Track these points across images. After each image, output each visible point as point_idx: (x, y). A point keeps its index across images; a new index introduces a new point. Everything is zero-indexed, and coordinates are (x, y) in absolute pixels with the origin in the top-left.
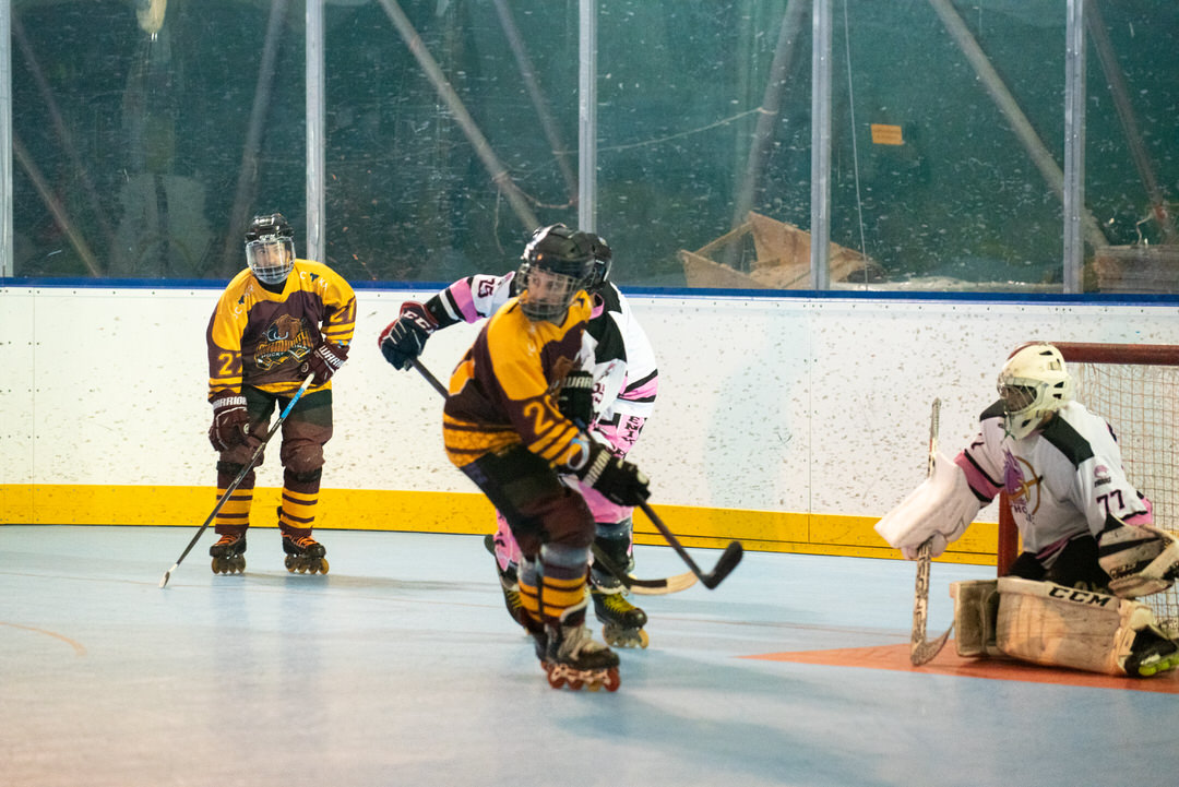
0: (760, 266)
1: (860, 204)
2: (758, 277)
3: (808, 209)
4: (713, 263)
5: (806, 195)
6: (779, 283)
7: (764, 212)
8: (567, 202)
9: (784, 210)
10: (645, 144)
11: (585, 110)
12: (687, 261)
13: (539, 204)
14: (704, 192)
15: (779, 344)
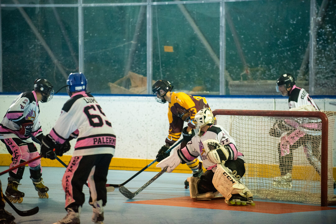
0: (132, 87)
1: (161, 69)
2: (132, 90)
3: (146, 71)
4: (119, 87)
5: (145, 67)
6: (138, 92)
7: (134, 72)
8: (75, 68)
9: (139, 71)
10: (99, 52)
11: (80, 42)
12: (111, 86)
13: (67, 69)
14: (116, 66)
15: (138, 110)
